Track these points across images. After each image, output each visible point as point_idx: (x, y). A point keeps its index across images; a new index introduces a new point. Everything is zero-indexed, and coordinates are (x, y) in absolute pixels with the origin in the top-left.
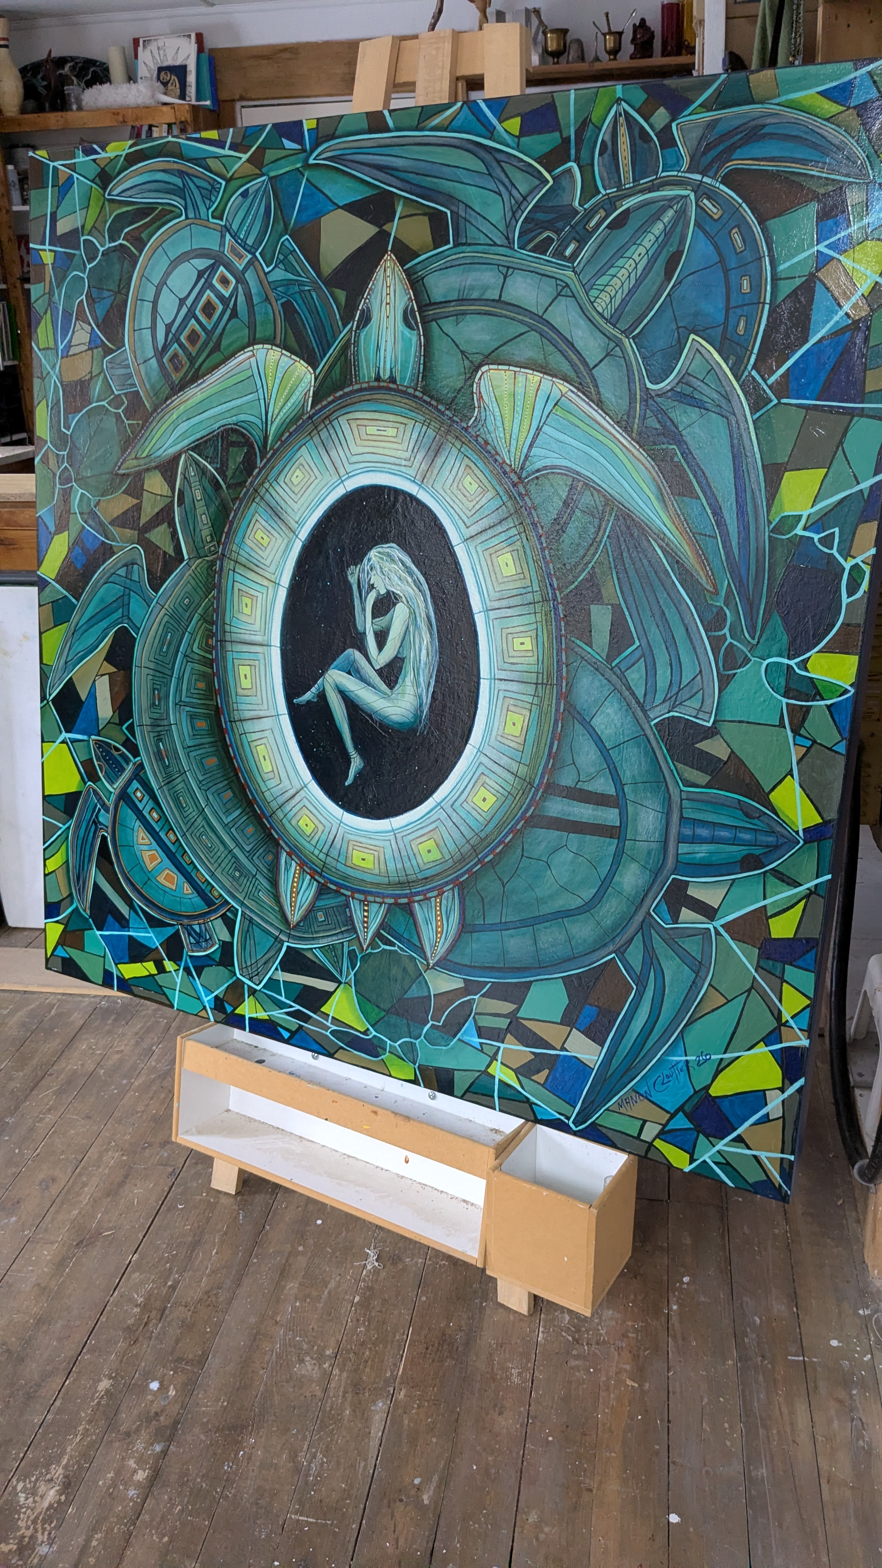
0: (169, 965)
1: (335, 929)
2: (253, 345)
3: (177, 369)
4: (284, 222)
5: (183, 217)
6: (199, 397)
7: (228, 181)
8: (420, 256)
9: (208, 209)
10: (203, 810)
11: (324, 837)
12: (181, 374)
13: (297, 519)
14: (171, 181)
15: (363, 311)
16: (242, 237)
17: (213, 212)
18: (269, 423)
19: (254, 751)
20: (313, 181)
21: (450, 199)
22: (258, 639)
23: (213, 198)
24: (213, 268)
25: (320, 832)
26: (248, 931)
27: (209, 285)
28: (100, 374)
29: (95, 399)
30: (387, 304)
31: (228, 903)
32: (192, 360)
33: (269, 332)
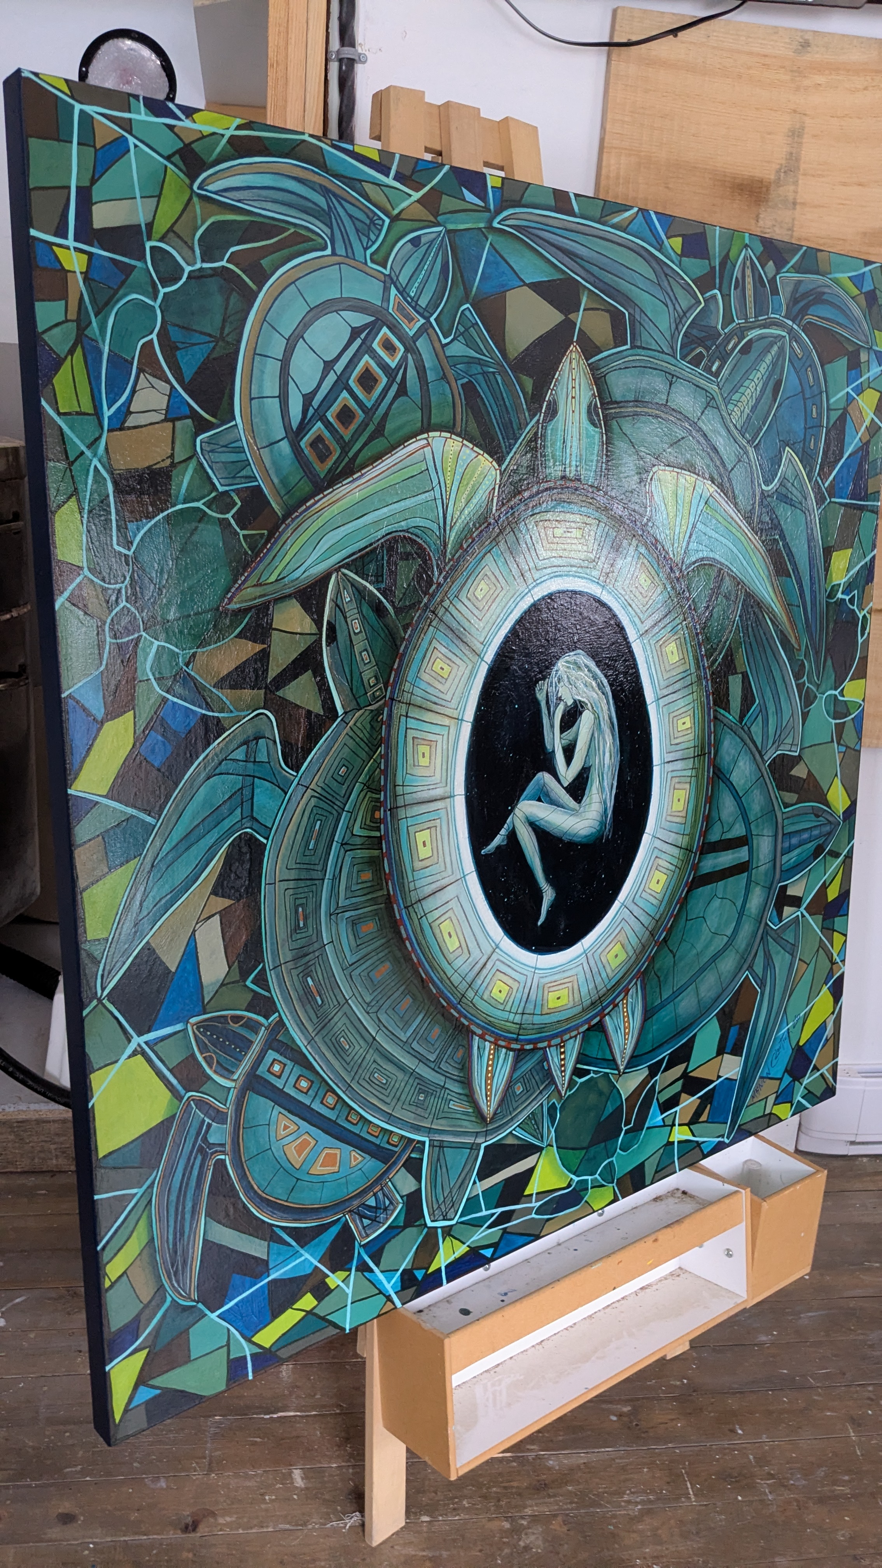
0: (334, 1280)
1: (534, 1092)
2: (427, 431)
3: (322, 458)
4: (465, 288)
5: (328, 251)
6: (357, 495)
7: (394, 219)
8: (602, 352)
9: (366, 249)
10: (374, 1039)
11: (519, 995)
12: (330, 463)
13: (482, 640)
14: (309, 197)
15: (549, 402)
16: (412, 294)
17: (372, 255)
18: (448, 528)
19: (437, 931)
20: (497, 247)
21: (627, 300)
22: (439, 792)
23: (373, 237)
24: (372, 328)
25: (515, 991)
26: (438, 1160)
27: (366, 348)
28: (190, 458)
29: (181, 497)
30: (573, 397)
31: (410, 1141)
32: (345, 447)
33: (447, 416)
